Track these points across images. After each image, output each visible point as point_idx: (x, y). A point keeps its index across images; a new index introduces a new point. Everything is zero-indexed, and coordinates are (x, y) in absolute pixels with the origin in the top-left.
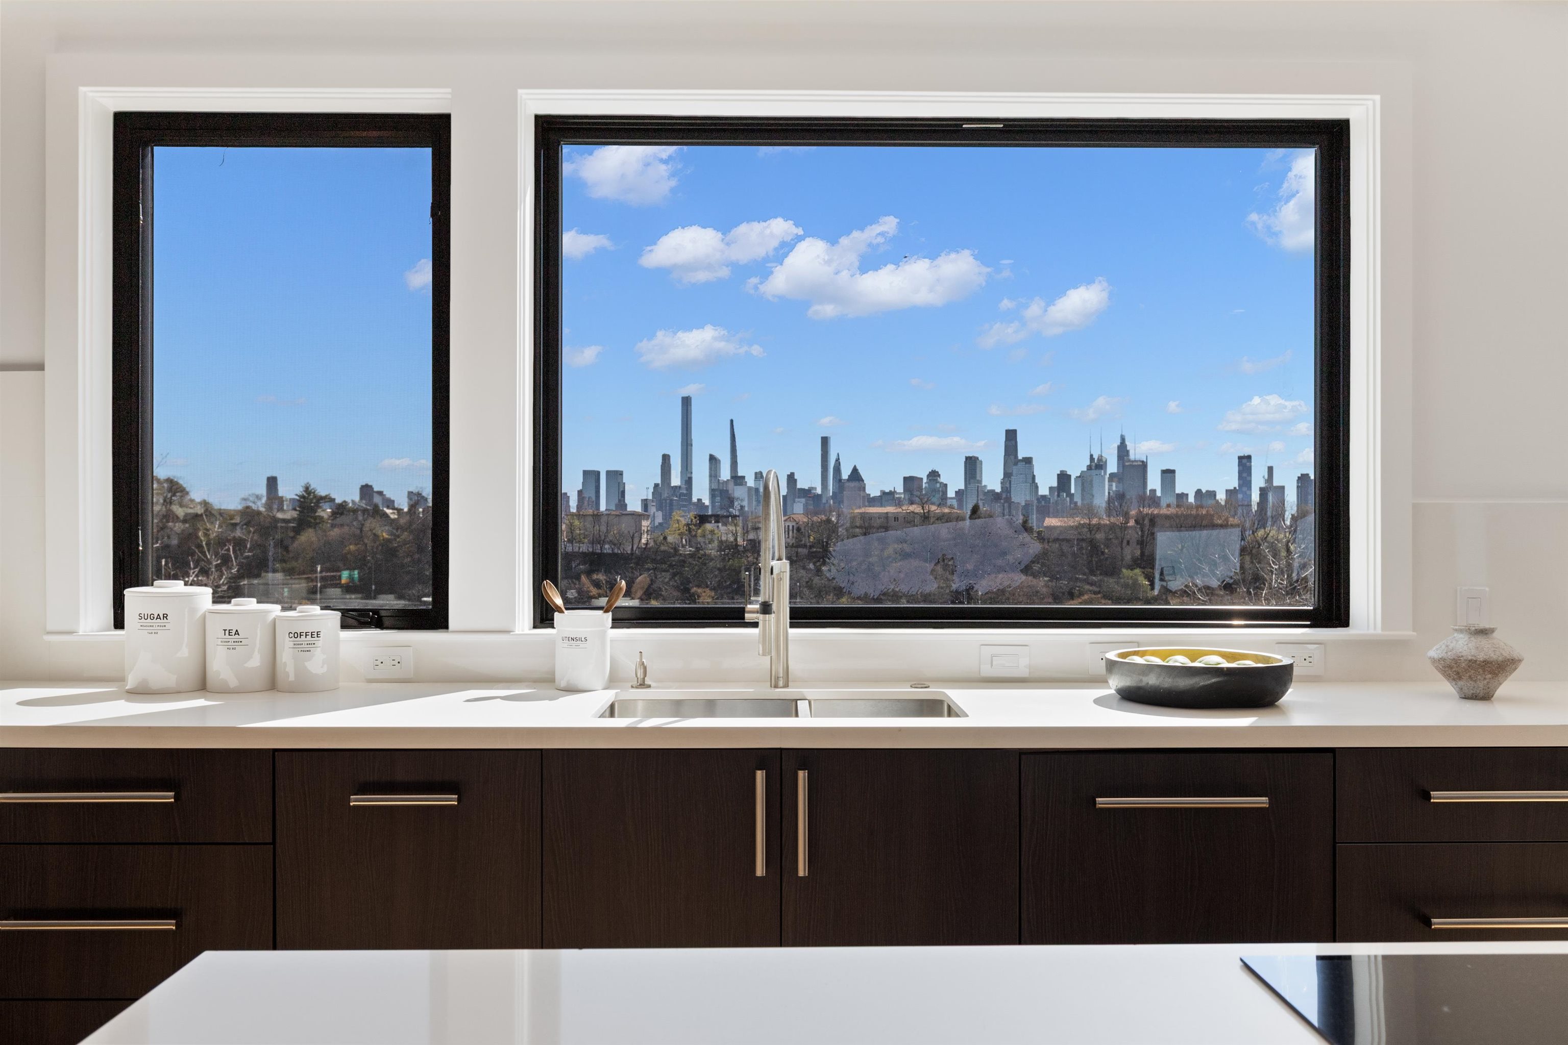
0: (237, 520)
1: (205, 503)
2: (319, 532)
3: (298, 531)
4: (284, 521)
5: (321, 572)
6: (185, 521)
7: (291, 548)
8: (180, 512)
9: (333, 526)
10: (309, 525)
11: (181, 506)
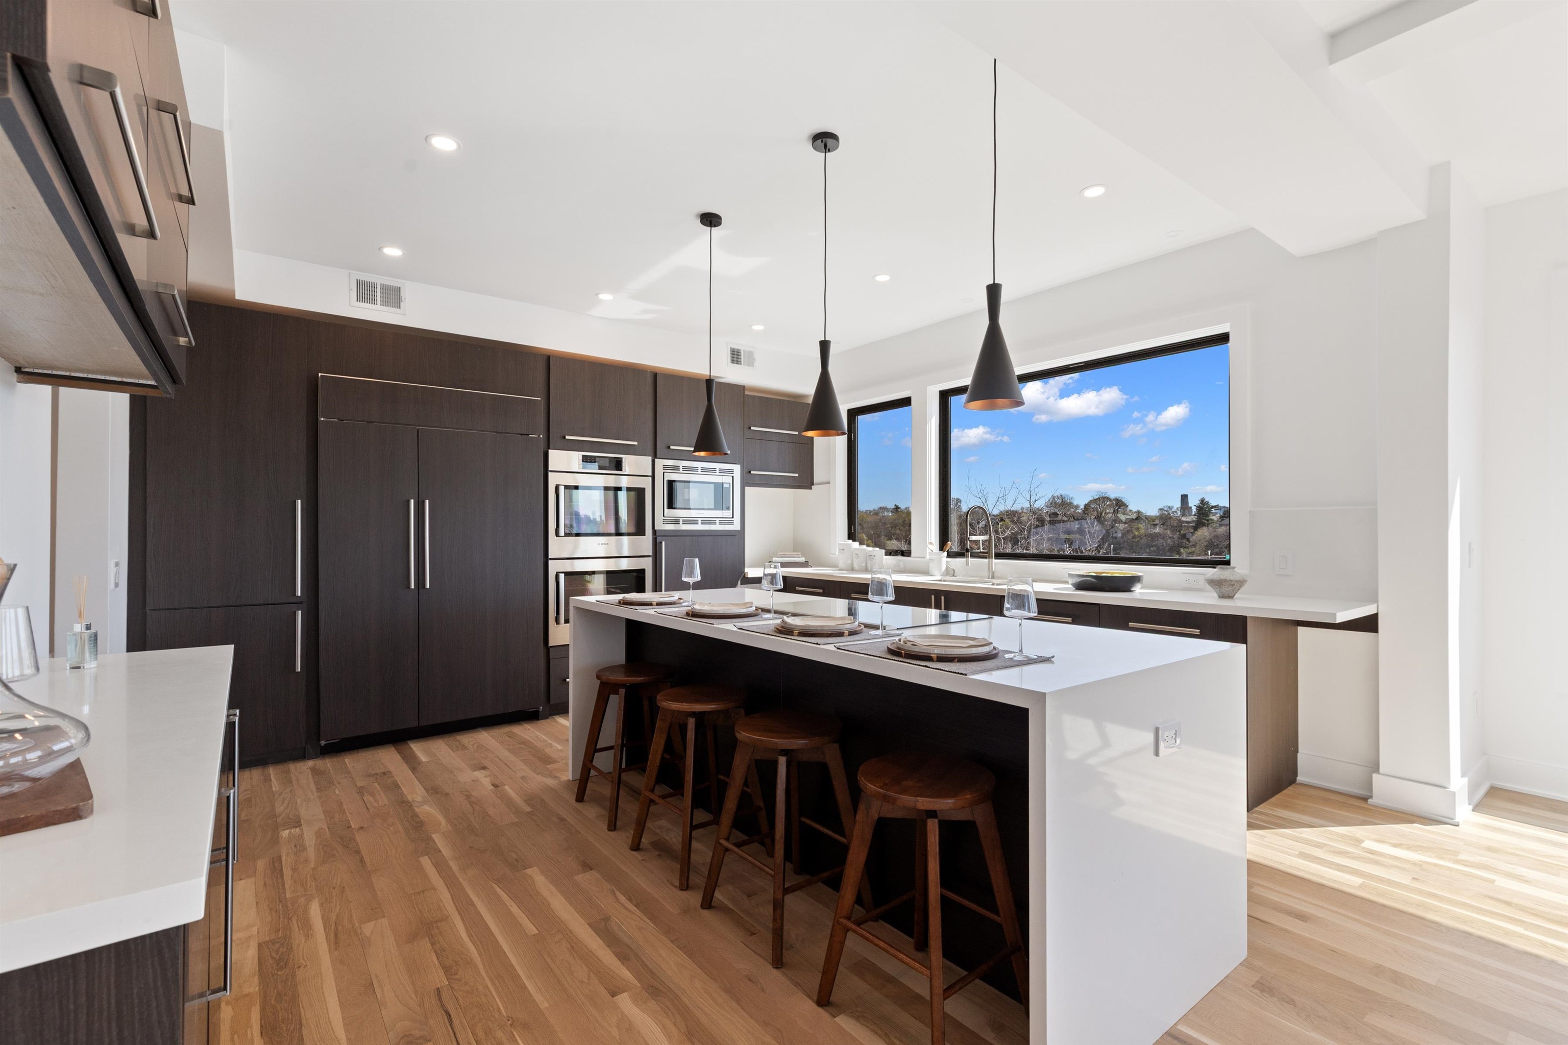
0: (1157, 522)
1: (1139, 512)
2: (1211, 529)
3: (1196, 528)
4: (1188, 522)
5: (1211, 555)
6: (1125, 523)
7: (1191, 539)
8: (1123, 518)
9: (1221, 525)
10: (1203, 525)
11: (1124, 514)
